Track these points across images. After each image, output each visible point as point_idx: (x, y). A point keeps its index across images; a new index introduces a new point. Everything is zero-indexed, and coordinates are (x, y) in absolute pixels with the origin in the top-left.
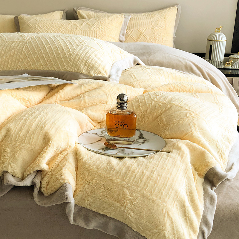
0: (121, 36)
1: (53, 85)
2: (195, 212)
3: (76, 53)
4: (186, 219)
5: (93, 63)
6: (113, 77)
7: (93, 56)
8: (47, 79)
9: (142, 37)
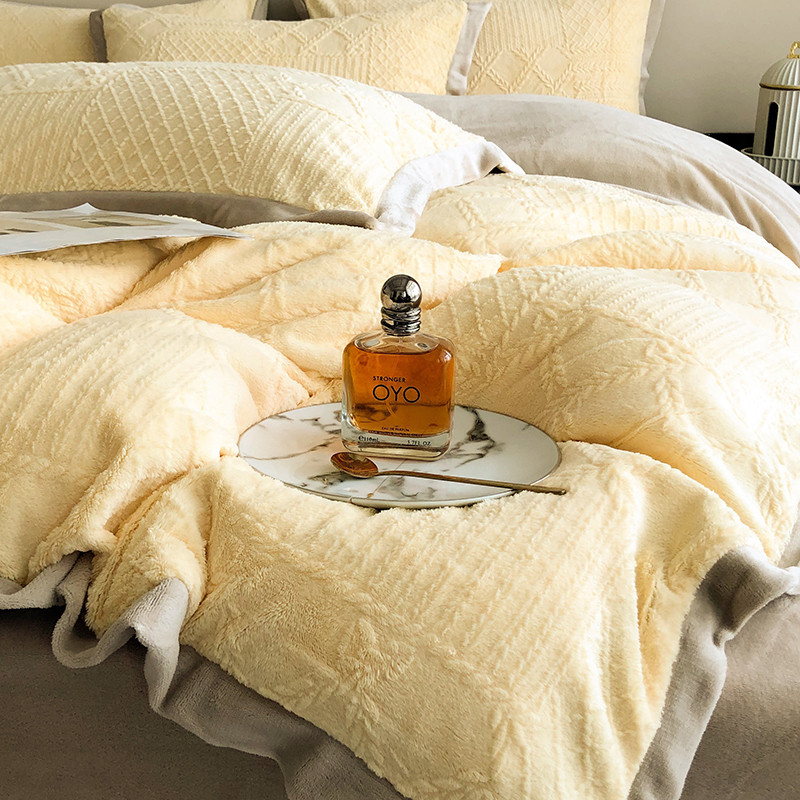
0: (456, 74)
1: (169, 244)
2: (621, 734)
3: (264, 128)
4: (582, 757)
5: (322, 163)
6: (394, 213)
7: (324, 139)
8: (144, 223)
9: (528, 76)
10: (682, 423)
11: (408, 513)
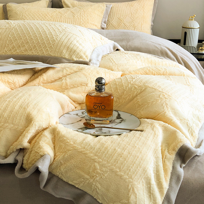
1: (37, 69)
3: (59, 39)
5: (75, 48)
6: (94, 61)
7: (75, 42)
8: (31, 63)
9: (122, 24)
10: (170, 114)
11: (105, 137)
